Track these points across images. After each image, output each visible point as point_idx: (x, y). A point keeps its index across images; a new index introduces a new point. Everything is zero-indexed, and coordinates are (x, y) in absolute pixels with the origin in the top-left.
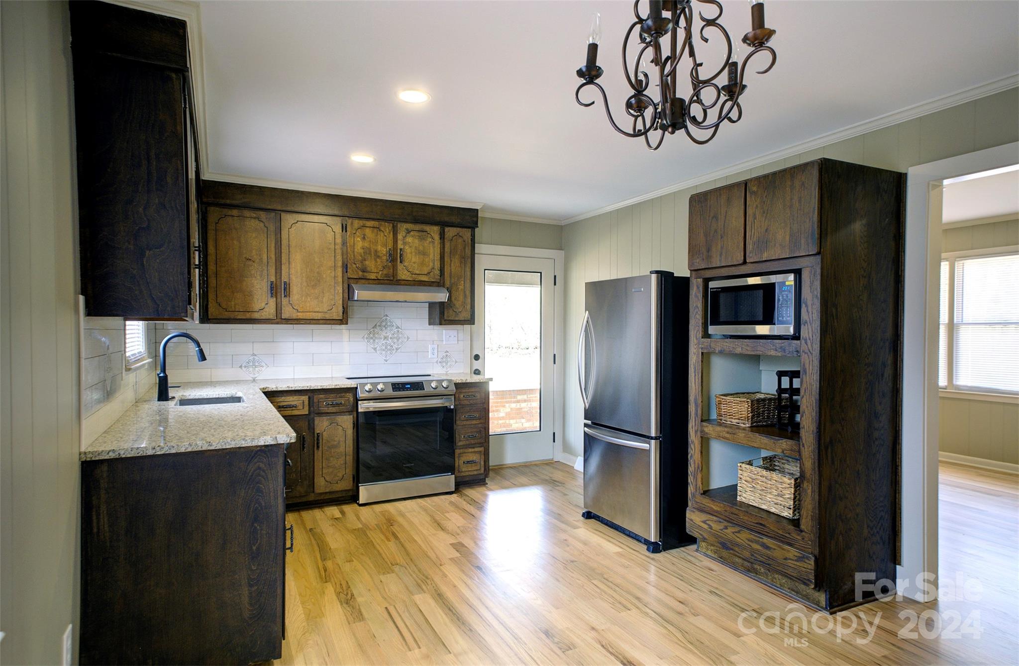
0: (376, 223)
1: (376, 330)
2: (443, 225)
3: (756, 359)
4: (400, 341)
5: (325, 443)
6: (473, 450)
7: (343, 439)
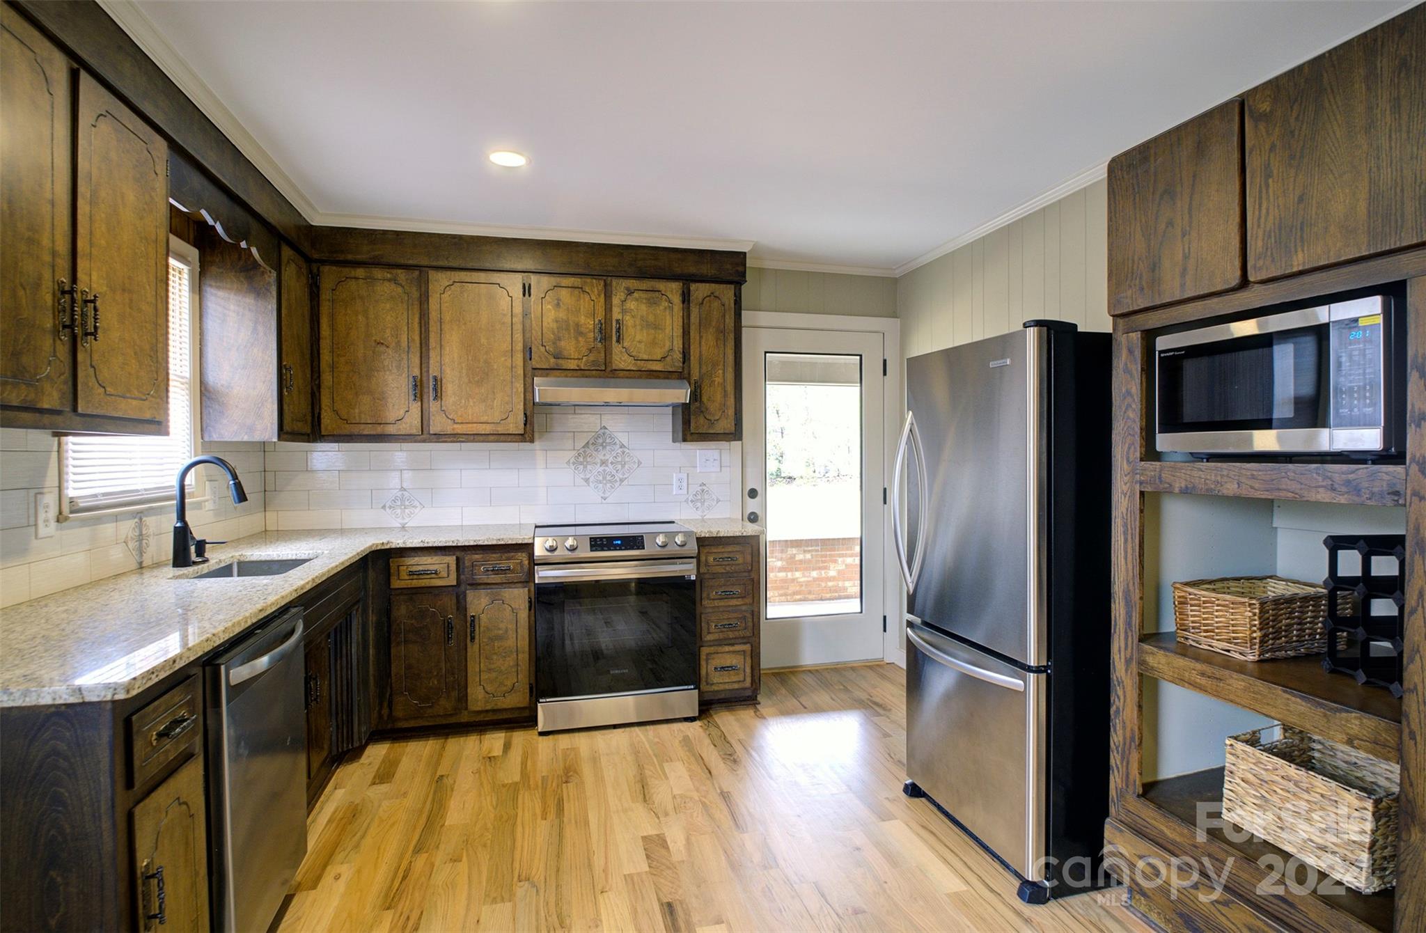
0: (576, 281)
1: (588, 451)
2: (687, 279)
3: (1264, 507)
4: (627, 466)
5: (484, 632)
6: (731, 648)
7: (512, 626)
